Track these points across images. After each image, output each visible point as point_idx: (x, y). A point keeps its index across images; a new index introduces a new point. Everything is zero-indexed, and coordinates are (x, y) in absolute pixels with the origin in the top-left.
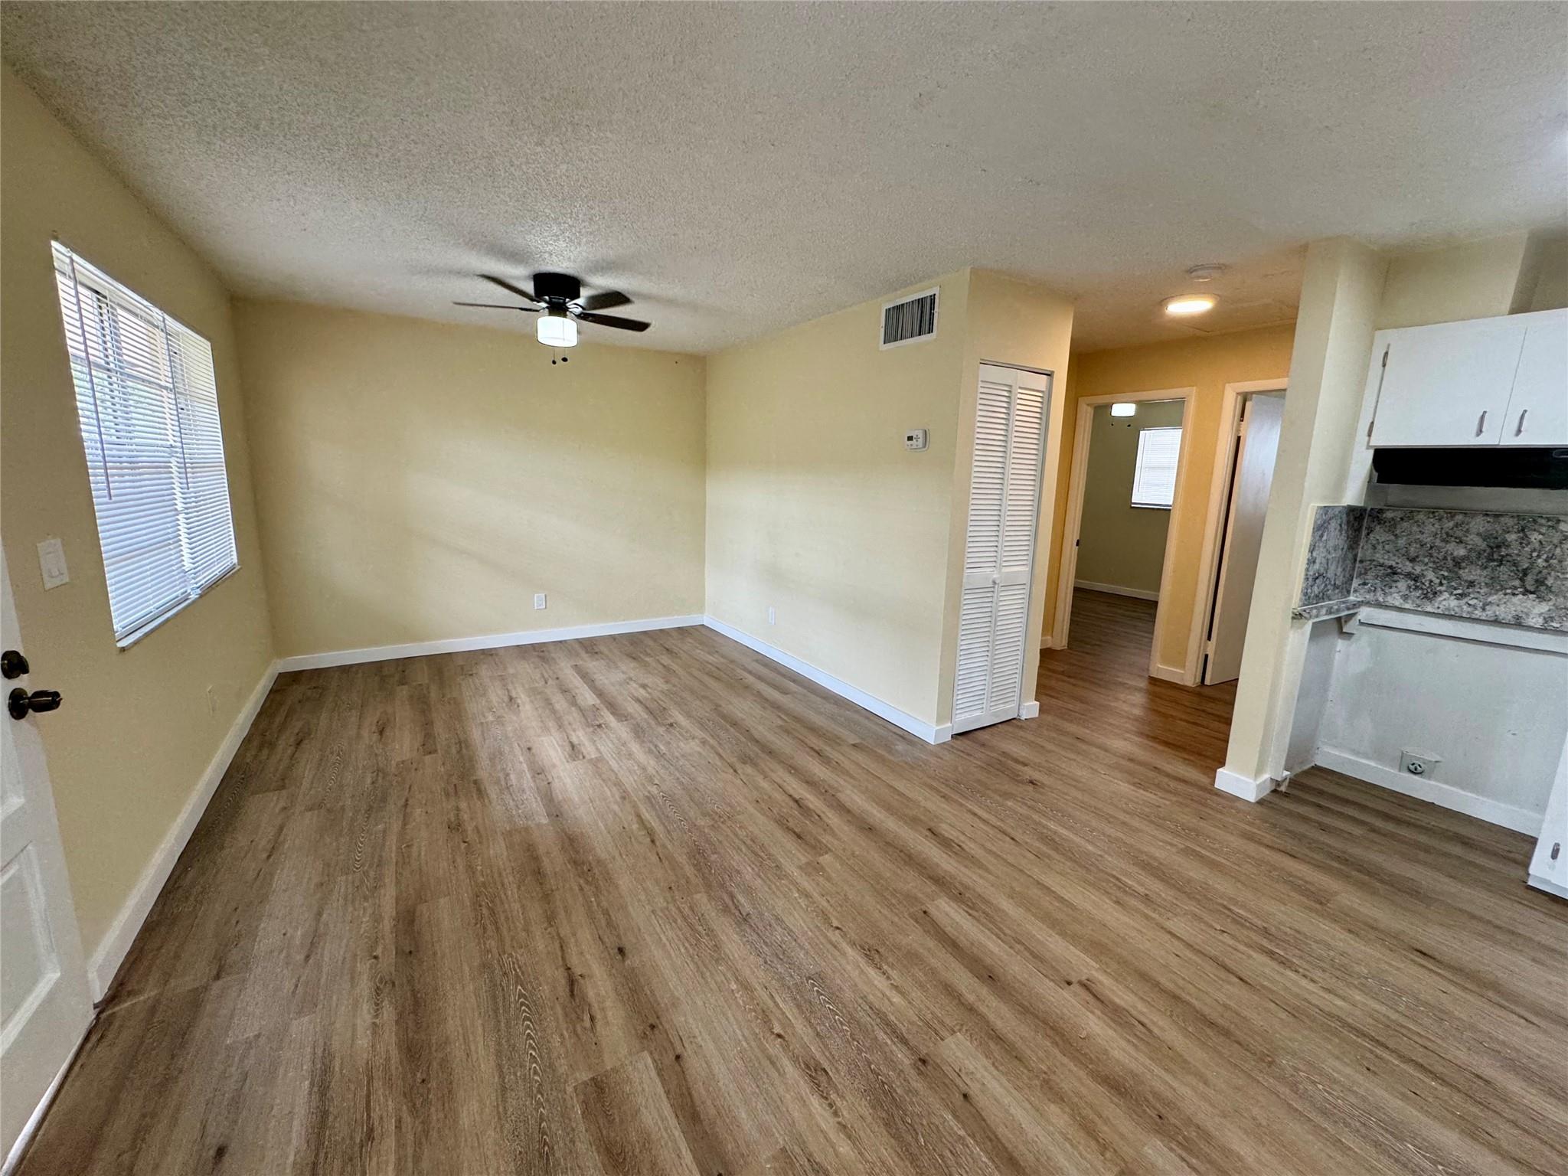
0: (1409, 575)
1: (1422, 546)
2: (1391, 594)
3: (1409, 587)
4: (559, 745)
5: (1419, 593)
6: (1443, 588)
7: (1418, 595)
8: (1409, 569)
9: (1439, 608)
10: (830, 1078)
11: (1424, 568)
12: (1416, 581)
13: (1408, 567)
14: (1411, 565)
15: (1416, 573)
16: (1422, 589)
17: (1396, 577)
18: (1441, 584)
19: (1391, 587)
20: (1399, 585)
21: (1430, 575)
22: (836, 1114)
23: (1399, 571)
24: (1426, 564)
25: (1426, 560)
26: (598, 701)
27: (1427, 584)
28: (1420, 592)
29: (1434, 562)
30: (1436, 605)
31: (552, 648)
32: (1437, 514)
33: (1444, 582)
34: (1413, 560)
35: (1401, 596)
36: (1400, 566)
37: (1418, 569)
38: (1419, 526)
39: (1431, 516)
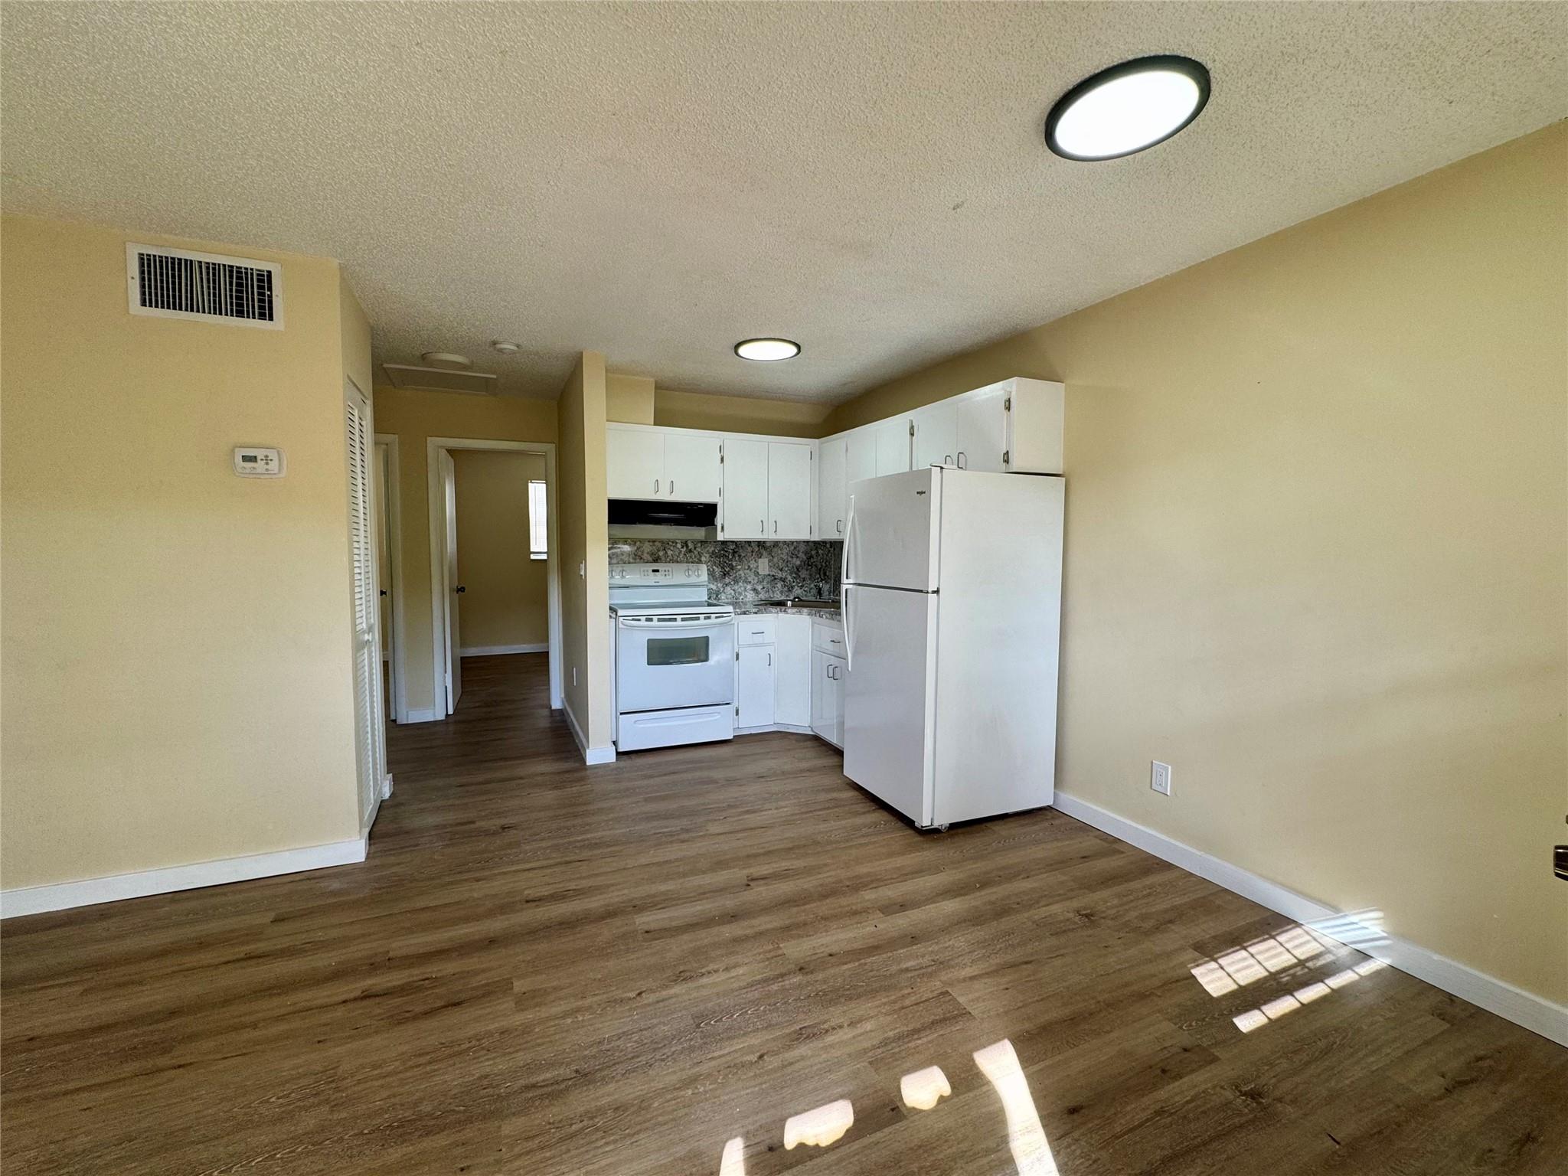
10: (809, 1026)
22: (841, 1027)
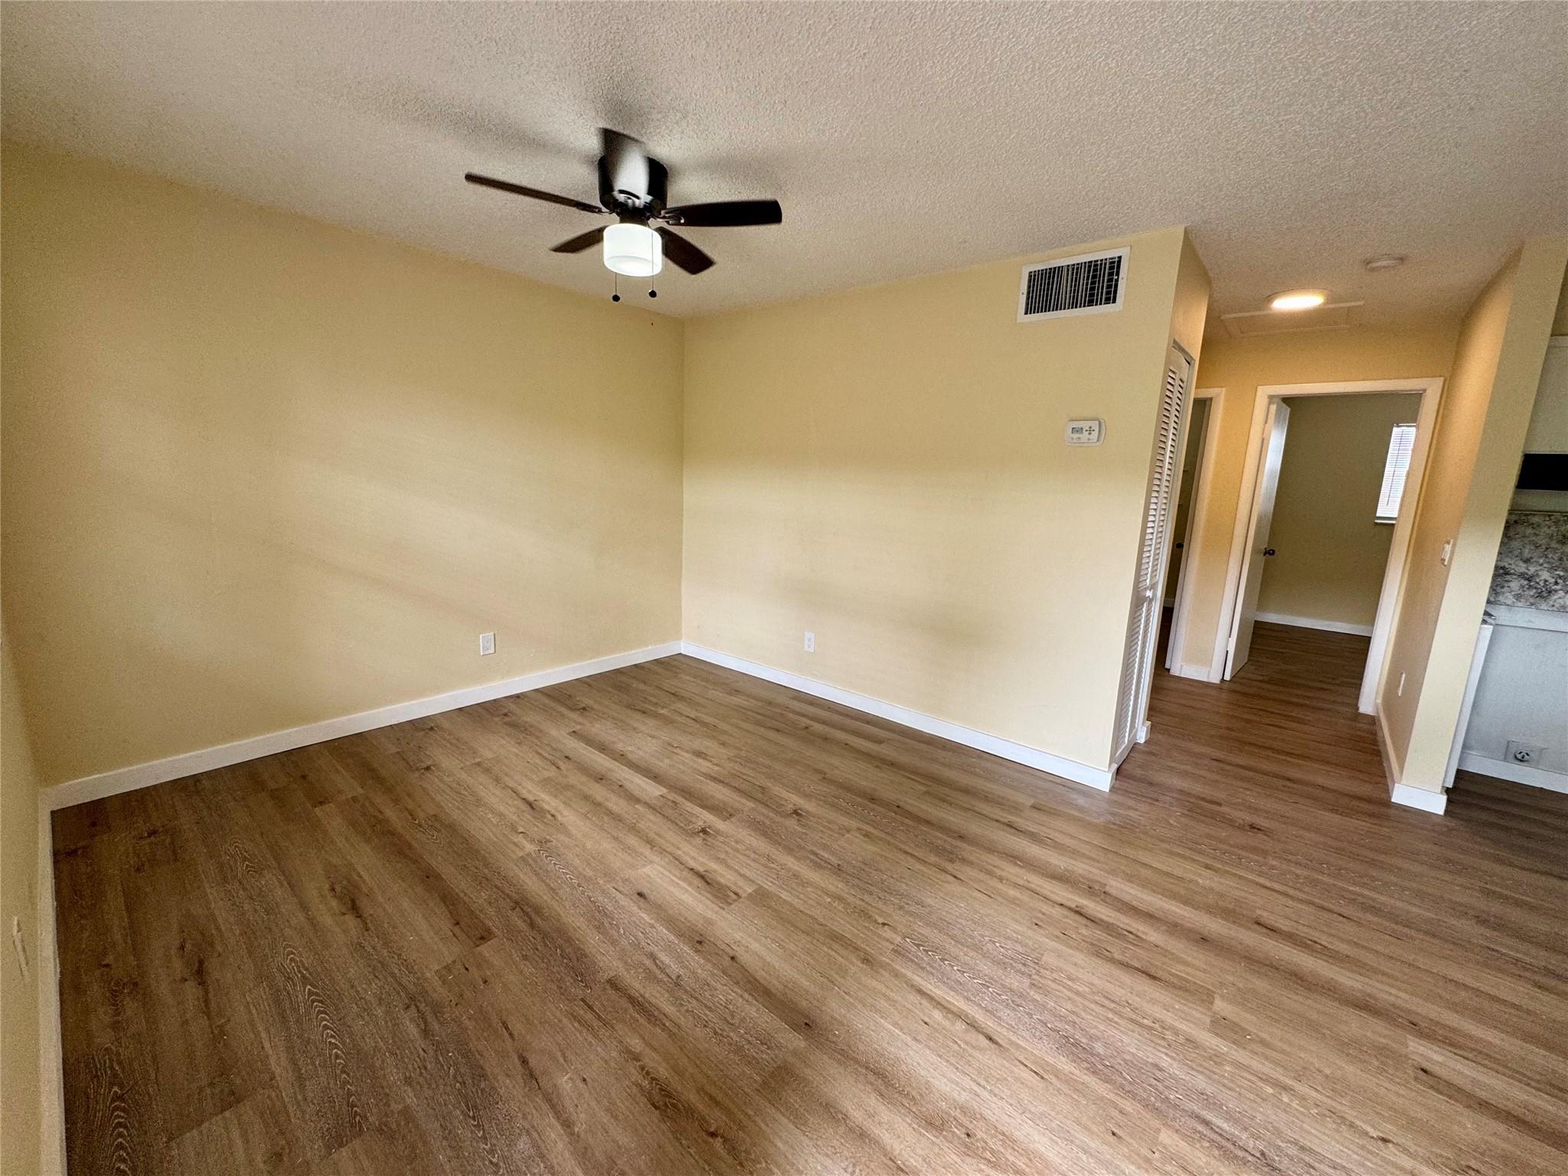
0: (1522, 576)
1: (1537, 547)
2: (1503, 593)
3: (1522, 587)
4: (680, 879)
5: (1532, 592)
6: (1558, 587)
7: (1532, 593)
8: (1523, 570)
9: (1553, 606)
11: (1539, 568)
12: (1530, 581)
13: (1522, 568)
14: (1525, 565)
15: (1530, 573)
16: (1536, 588)
17: (1508, 577)
18: (1556, 583)
19: (1503, 587)
20: (1512, 584)
21: (1545, 575)
23: (1512, 571)
24: (1541, 565)
25: (1541, 561)
26: (665, 791)
27: (1542, 583)
28: (1534, 591)
29: (1549, 562)
30: (1551, 603)
31: (512, 707)
32: (1552, 518)
33: (1559, 581)
34: (1527, 561)
35: (1514, 596)
36: (1513, 567)
37: (1532, 570)
38: (1533, 528)
39: (1547, 519)
